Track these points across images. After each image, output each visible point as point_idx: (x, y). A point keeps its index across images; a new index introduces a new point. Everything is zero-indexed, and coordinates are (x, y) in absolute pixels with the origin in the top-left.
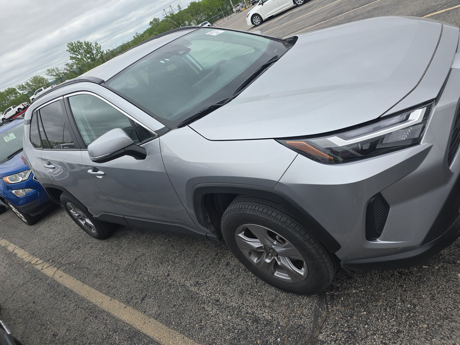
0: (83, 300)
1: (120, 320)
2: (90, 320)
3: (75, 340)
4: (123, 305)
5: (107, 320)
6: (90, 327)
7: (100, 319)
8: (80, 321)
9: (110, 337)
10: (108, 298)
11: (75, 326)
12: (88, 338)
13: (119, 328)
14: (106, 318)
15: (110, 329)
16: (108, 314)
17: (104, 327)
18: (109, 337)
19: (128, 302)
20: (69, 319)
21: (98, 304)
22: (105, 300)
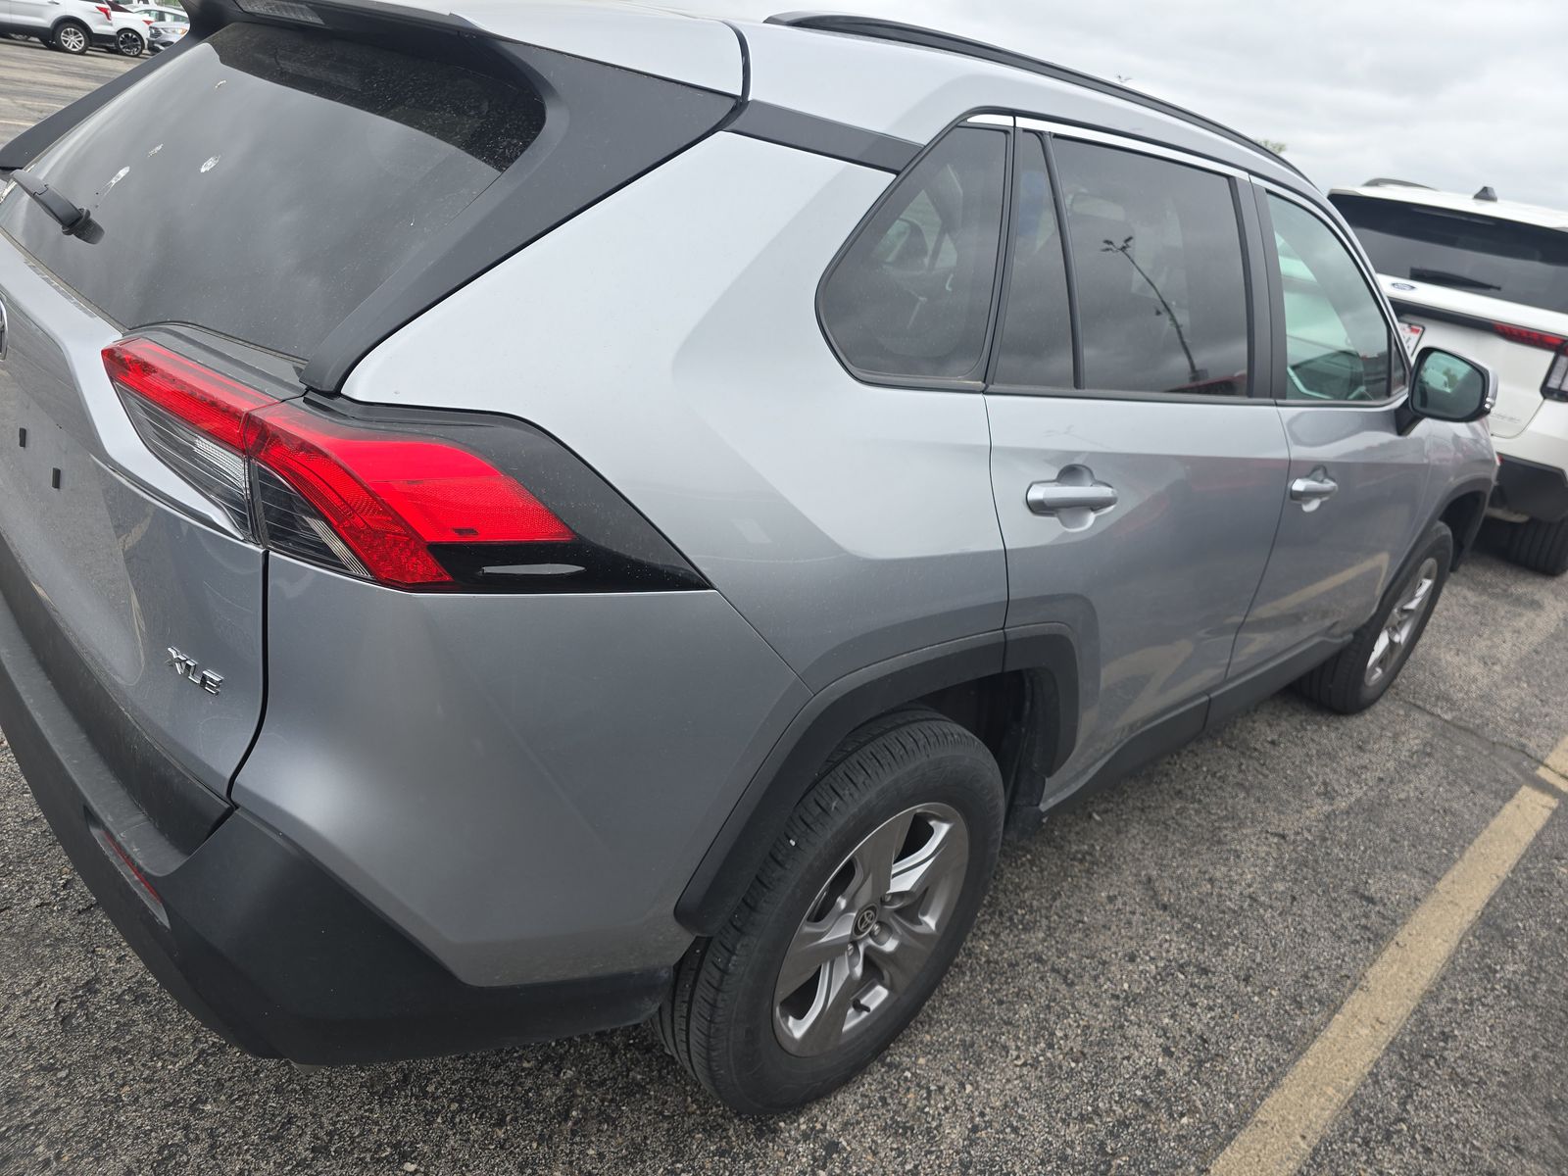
0: (1356, 1109)
1: (1452, 960)
2: (1462, 1057)
3: (1549, 1106)
4: (1391, 952)
5: (1455, 1001)
6: (1491, 1056)
7: (1451, 1023)
8: (1470, 1102)
9: (1513, 986)
10: (1356, 1002)
11: (1497, 1120)
12: (1535, 1058)
13: (1479, 963)
14: (1444, 1003)
15: (1485, 989)
16: (1432, 996)
17: (1483, 1005)
18: (1512, 988)
19: (1377, 939)
20: (1463, 1156)
21: (1386, 1035)
22: (1365, 1012)
